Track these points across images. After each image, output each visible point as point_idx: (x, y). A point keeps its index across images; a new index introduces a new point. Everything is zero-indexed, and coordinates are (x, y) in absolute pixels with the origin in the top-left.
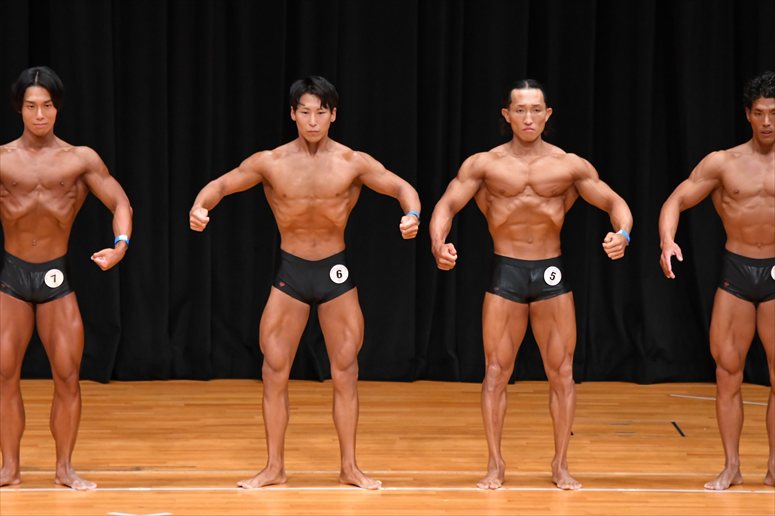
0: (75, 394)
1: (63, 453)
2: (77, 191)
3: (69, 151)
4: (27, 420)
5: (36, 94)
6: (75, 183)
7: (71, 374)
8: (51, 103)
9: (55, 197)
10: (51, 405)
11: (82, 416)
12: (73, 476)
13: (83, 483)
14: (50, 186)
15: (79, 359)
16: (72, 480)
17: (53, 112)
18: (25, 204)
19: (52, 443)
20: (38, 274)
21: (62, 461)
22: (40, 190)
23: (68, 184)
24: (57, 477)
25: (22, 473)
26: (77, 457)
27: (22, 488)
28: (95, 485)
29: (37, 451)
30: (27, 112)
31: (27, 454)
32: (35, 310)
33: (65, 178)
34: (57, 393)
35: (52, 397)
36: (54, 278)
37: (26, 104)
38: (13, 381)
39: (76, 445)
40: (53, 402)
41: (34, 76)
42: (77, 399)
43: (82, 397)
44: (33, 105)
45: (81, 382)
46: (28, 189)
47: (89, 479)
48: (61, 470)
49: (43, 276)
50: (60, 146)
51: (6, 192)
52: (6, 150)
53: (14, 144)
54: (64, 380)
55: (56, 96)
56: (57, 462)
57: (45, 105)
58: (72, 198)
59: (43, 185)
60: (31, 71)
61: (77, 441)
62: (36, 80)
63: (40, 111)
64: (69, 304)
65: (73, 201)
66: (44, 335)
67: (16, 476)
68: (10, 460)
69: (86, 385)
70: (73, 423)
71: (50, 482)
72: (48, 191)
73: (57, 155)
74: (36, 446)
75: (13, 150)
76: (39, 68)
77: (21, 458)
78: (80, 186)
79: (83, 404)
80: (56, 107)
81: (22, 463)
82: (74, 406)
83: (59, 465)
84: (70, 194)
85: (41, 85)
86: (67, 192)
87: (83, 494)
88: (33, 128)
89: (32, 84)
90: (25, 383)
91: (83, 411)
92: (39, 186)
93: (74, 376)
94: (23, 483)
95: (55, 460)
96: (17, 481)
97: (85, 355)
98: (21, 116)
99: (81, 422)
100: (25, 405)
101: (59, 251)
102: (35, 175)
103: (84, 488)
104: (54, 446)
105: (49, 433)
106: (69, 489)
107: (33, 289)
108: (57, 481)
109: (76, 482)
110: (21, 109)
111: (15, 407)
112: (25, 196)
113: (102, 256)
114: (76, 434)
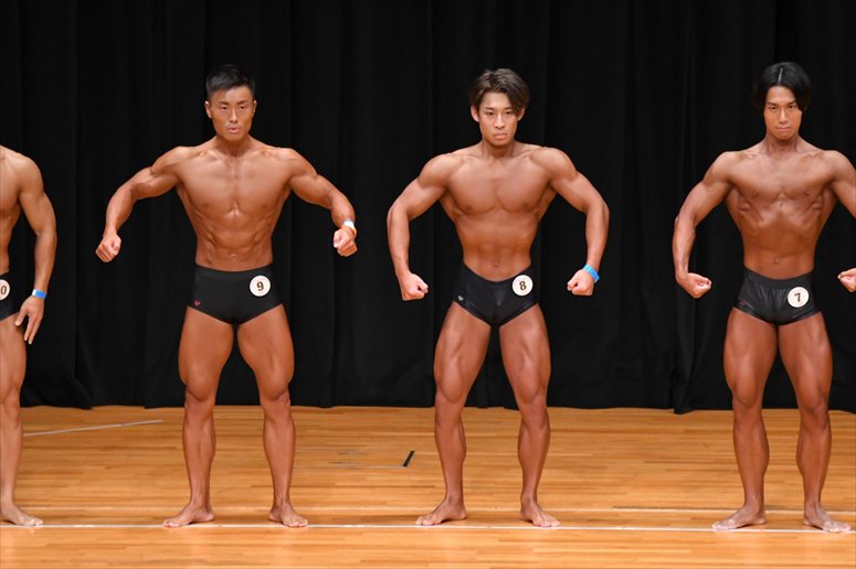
0: (825, 427)
1: (812, 491)
2: (823, 202)
3: (817, 155)
4: (771, 454)
5: (780, 95)
6: (821, 193)
7: (818, 405)
8: (795, 104)
9: (798, 209)
10: (797, 437)
11: (833, 450)
12: (823, 517)
13: (835, 524)
14: (793, 195)
15: (827, 388)
16: (823, 522)
17: (797, 114)
18: (767, 217)
19: (799, 480)
20: (781, 292)
21: (811, 500)
22: (783, 199)
23: (813, 193)
24: (806, 517)
25: (767, 512)
26: (827, 496)
27: (767, 528)
28: (849, 528)
29: (783, 487)
30: (769, 115)
31: (771, 492)
32: (777, 331)
33: (810, 186)
34: (803, 426)
35: (798, 429)
36: (798, 297)
37: (767, 106)
38: (754, 410)
39: (826, 482)
40: (800, 434)
41: (777, 74)
42: (826, 431)
43: (832, 430)
44: (775, 107)
45: (830, 412)
46: (769, 199)
47: (842, 521)
48: (810, 510)
49: (786, 295)
50: (805, 151)
51: (747, 206)
52: (746, 156)
53: (756, 149)
54: (811, 411)
55: (801, 96)
56: (805, 503)
57: (789, 106)
58: (817, 209)
59: (785, 193)
60: (774, 68)
61: (827, 477)
62: (780, 78)
63: (783, 113)
64: (815, 326)
65: (818, 213)
66: (788, 361)
67: (760, 514)
68: (753, 498)
69: (835, 415)
70: (822, 458)
71: (799, 523)
72: (791, 202)
73: (803, 160)
74: (782, 482)
75: (754, 156)
76: (782, 64)
77: (765, 495)
78: (827, 195)
79: (833, 437)
80: (800, 109)
81: (766, 501)
82: (823, 439)
83: (808, 505)
84: (815, 205)
85: (783, 84)
86: (814, 202)
87: (836, 537)
88: (775, 131)
89: (775, 84)
90: (768, 413)
91: (833, 444)
92: (782, 196)
93: (823, 406)
94: (768, 523)
95: (802, 498)
96: (762, 521)
97: (835, 383)
98: (763, 118)
99: (832, 457)
100: (769, 437)
101: (805, 266)
102: (778, 183)
103: (837, 530)
104: (801, 482)
105: (796, 468)
106: (819, 531)
107: (774, 309)
108: (806, 523)
109: (828, 523)
110: (763, 111)
111: (757, 439)
112: (767, 208)
113: (850, 276)
114: (825, 470)
